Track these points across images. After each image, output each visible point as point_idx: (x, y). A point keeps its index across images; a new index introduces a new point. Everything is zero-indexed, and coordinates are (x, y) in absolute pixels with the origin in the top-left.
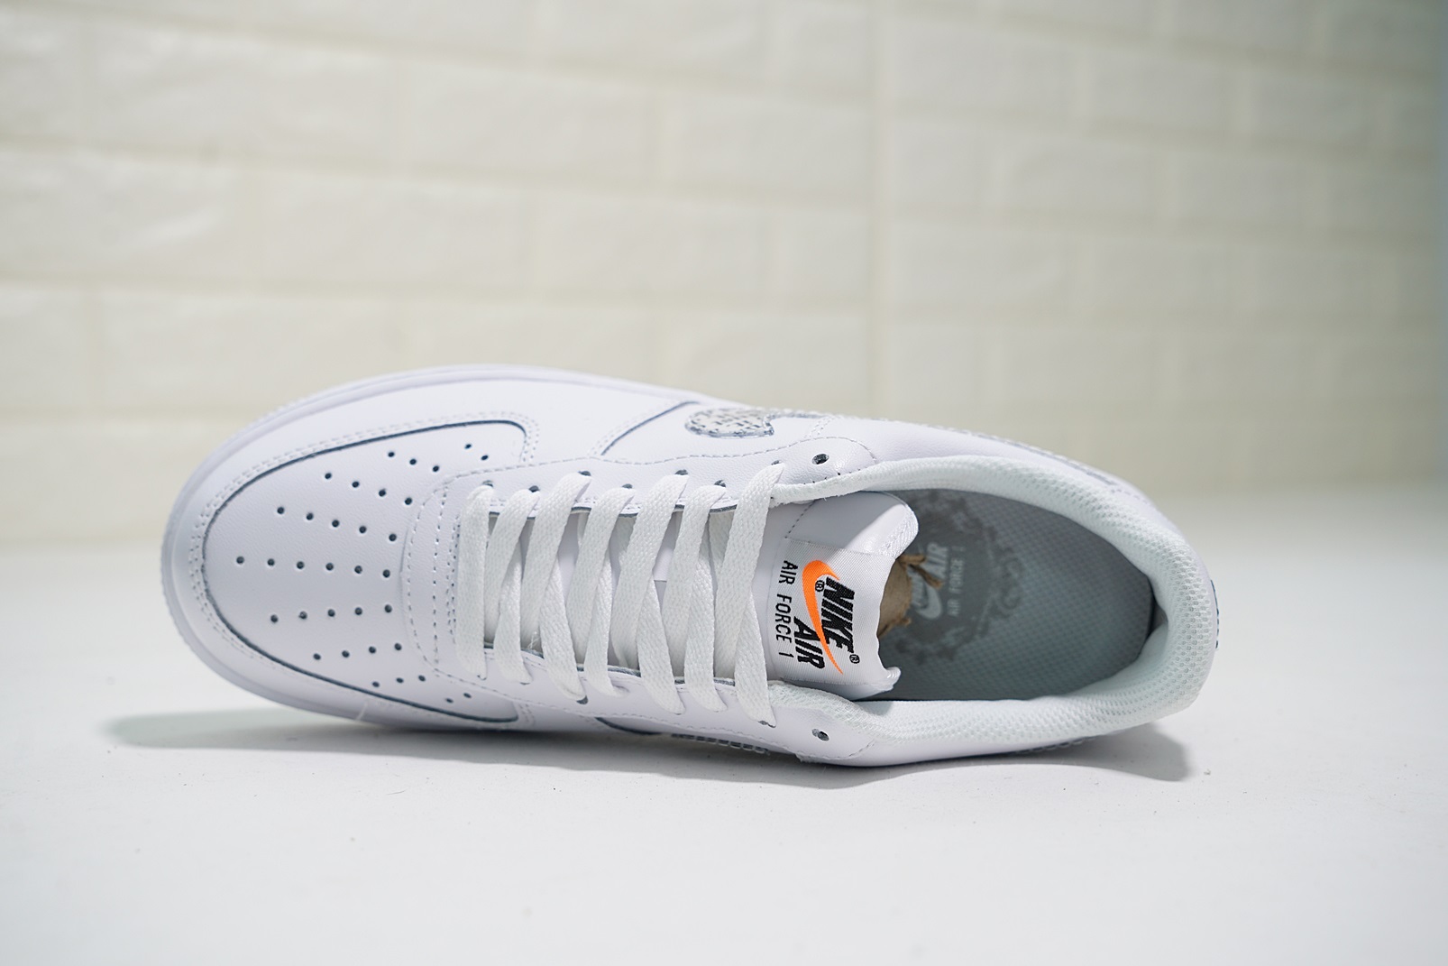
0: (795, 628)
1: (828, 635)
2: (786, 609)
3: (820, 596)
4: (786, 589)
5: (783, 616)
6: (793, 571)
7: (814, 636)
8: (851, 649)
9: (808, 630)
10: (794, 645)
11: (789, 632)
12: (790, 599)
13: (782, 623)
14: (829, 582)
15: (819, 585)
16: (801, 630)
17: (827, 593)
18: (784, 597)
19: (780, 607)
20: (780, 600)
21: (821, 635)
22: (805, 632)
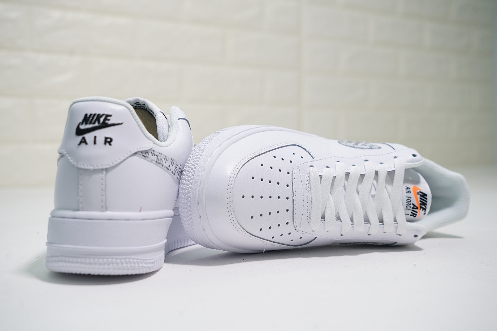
0: (412, 206)
1: (421, 207)
2: (410, 201)
3: (419, 196)
4: (408, 195)
5: (409, 203)
6: (409, 189)
7: (417, 208)
8: (425, 211)
9: (416, 206)
10: (411, 211)
11: (410, 208)
12: (411, 198)
13: (408, 205)
14: (421, 192)
15: (418, 193)
16: (414, 206)
17: (421, 195)
18: (409, 197)
19: (408, 200)
20: (408, 198)
21: (419, 208)
22: (415, 207)
